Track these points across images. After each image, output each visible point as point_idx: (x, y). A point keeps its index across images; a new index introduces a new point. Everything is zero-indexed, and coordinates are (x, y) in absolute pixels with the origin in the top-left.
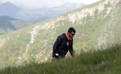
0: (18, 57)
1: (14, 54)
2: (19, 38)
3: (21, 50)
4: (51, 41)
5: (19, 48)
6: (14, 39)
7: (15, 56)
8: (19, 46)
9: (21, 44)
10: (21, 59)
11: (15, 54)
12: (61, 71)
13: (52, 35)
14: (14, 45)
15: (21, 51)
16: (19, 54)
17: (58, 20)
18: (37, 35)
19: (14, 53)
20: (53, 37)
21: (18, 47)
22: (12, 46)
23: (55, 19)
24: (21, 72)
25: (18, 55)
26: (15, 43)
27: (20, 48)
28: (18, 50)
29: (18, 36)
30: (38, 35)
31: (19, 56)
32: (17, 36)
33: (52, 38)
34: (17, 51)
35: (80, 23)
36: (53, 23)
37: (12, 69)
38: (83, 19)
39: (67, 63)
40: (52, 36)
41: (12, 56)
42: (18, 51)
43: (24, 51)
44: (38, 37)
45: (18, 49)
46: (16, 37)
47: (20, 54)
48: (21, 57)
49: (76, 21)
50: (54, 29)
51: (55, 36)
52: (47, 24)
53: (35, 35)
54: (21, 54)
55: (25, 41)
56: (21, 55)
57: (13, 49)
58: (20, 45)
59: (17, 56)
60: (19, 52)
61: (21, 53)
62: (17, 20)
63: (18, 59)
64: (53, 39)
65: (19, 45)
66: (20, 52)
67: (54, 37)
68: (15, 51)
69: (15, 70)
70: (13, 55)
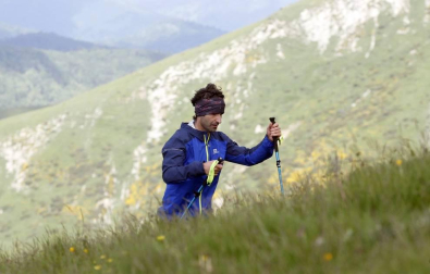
0: (101, 199)
1: (84, 188)
2: (101, 122)
3: (114, 171)
4: (233, 127)
5: (104, 162)
6: (82, 127)
7: (88, 195)
8: (103, 156)
9: (109, 145)
10: (112, 207)
11: (87, 189)
12: (272, 244)
13: (239, 101)
14: (81, 150)
15: (114, 176)
16: (104, 189)
17: (260, 37)
18: (176, 104)
19: (82, 184)
20: (241, 109)
21: (100, 159)
22: (73, 156)
23: (248, 33)
24: (108, 257)
25: (102, 192)
26: (87, 144)
27: (108, 163)
28: (99, 171)
29: (99, 112)
30: (180, 103)
31: (106, 194)
32: (92, 112)
33: (239, 116)
34: (94, 176)
35: (353, 46)
36: (238, 51)
37: (72, 249)
38: (364, 30)
39: (298, 210)
40: (236, 104)
41: (76, 197)
42: (99, 175)
43: (124, 176)
44: (179, 114)
45: (100, 165)
46: (87, 116)
47: (107, 186)
48: (112, 201)
49: (333, 40)
50: (244, 78)
51: (249, 104)
52: (214, 58)
53: (166, 107)
54: (112, 186)
55: (128, 132)
56: (115, 192)
57: (78, 166)
58: (105, 151)
59: (98, 196)
60: (105, 179)
61: (113, 183)
62: (88, 46)
63: (102, 206)
64: (244, 119)
65: (104, 149)
66: (108, 178)
67: (244, 111)
68: (86, 176)
69: (86, 251)
70: (79, 191)
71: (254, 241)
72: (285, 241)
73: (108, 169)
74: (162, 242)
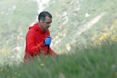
0: (15, 47)
1: (8, 42)
2: (15, 12)
3: (21, 34)
4: (75, 14)
5: (17, 30)
6: (7, 14)
7: (10, 45)
8: (16, 27)
9: (19, 22)
10: (21, 50)
11: (10, 42)
13: (78, 2)
14: (6, 25)
15: (21, 36)
16: (17, 42)
18: (49, 4)
19: (7, 40)
20: (79, 6)
21: (15, 29)
22: (3, 27)
24: (18, 73)
25: (16, 44)
26: (9, 22)
27: (19, 30)
28: (15, 34)
29: (14, 7)
30: (51, 3)
31: (18, 44)
32: (12, 7)
33: (78, 9)
34: (12, 36)
37: (2, 70)
40: (77, 4)
41: (4, 46)
42: (15, 36)
44: (51, 8)
45: (15, 31)
46: (9, 9)
47: (18, 41)
48: (21, 48)
51: (83, 4)
53: (45, 5)
54: (20, 41)
55: (28, 17)
56: (22, 43)
57: (5, 32)
59: (14, 45)
60: (17, 38)
61: (21, 39)
63: (16, 50)
64: (80, 10)
65: (17, 24)
66: (19, 37)
67: (80, 7)
68: (9, 36)
69: (8, 70)
70: (6, 43)
71: (84, 66)
72: (98, 66)
73: (19, 33)
74: (42, 67)
